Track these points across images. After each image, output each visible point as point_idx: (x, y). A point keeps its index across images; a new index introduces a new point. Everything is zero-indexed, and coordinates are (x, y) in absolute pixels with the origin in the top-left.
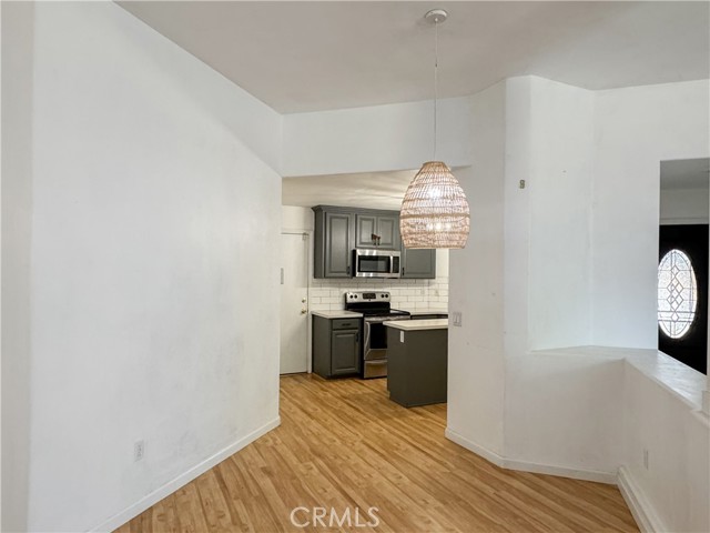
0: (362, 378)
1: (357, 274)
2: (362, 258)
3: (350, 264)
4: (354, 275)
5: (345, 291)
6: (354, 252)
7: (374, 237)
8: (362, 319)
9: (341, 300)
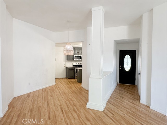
0: (75, 79)
1: (75, 60)
2: (75, 56)
3: (73, 58)
4: (74, 60)
5: (73, 63)
6: (74, 55)
7: (78, 53)
8: (75, 68)
9: (72, 65)
